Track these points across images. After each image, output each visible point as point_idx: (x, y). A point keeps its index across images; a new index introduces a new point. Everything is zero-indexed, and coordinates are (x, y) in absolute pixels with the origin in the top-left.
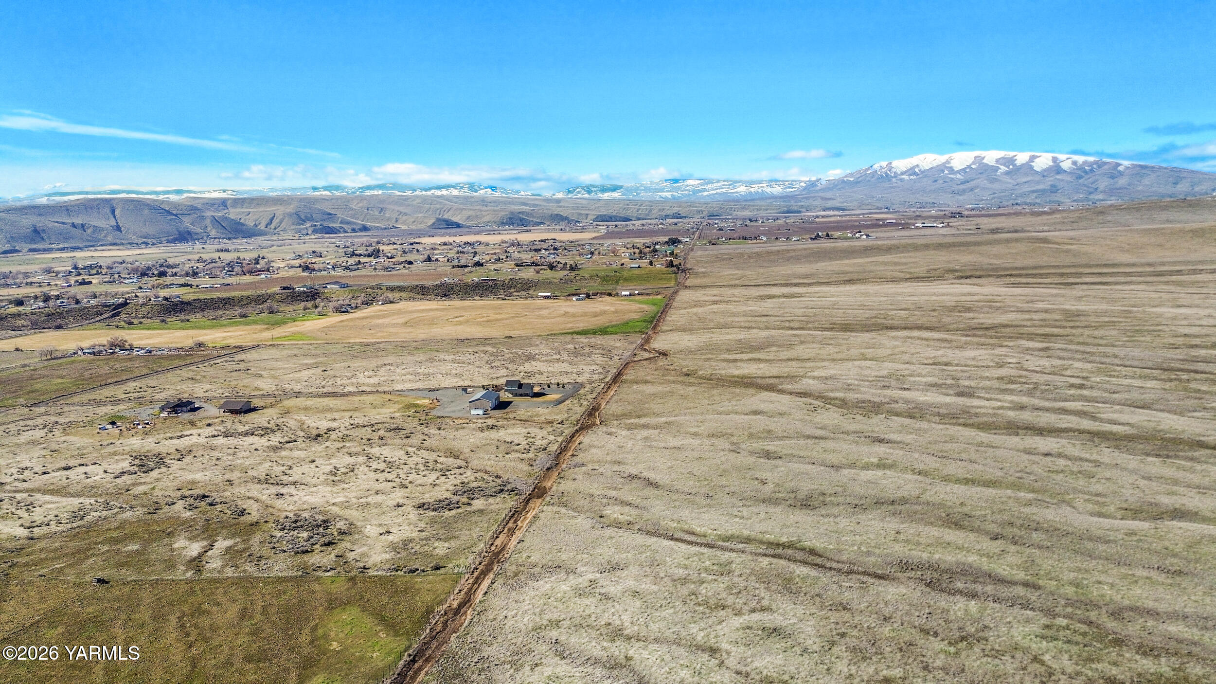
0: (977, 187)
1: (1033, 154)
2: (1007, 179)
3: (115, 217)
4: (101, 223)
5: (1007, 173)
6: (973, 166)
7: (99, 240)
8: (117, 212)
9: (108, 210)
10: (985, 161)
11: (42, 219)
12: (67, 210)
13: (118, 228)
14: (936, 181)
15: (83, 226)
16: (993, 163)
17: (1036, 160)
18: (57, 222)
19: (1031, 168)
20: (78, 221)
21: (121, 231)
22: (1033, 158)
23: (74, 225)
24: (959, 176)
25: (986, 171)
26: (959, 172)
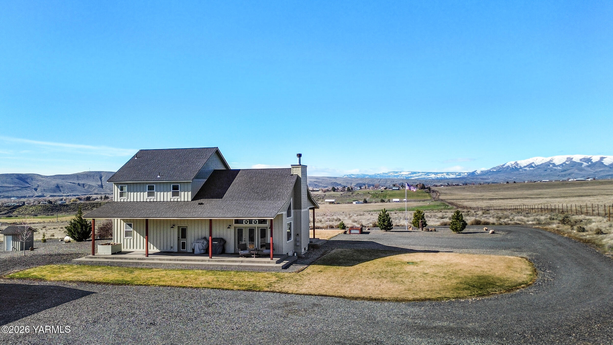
0: (572, 173)
1: (602, 156)
2: (589, 169)
3: (101, 181)
4: (94, 184)
5: (588, 166)
6: (567, 163)
7: (90, 192)
8: (103, 178)
9: (98, 177)
10: (574, 160)
11: (63, 181)
12: (78, 177)
13: (102, 186)
14: (546, 170)
15: (83, 184)
16: (579, 161)
17: (604, 159)
18: (71, 183)
19: (602, 163)
20: (81, 182)
21: (103, 188)
22: (602, 158)
23: (79, 184)
24: (559, 168)
25: (575, 165)
26: (559, 166)
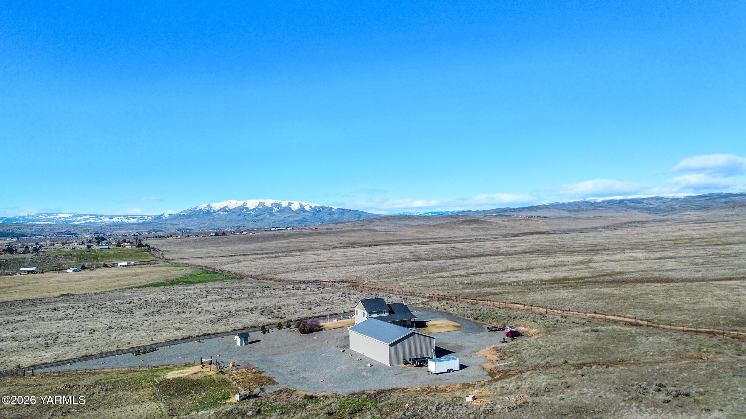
0: (265, 218)
1: (289, 202)
2: (279, 214)
5: (278, 211)
6: (259, 207)
10: (265, 205)
14: (240, 215)
16: (270, 206)
17: (292, 205)
19: (290, 209)
22: (290, 204)
24: (252, 213)
25: (267, 210)
26: (252, 210)
